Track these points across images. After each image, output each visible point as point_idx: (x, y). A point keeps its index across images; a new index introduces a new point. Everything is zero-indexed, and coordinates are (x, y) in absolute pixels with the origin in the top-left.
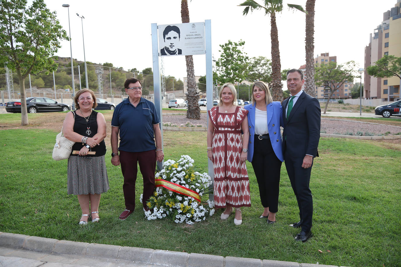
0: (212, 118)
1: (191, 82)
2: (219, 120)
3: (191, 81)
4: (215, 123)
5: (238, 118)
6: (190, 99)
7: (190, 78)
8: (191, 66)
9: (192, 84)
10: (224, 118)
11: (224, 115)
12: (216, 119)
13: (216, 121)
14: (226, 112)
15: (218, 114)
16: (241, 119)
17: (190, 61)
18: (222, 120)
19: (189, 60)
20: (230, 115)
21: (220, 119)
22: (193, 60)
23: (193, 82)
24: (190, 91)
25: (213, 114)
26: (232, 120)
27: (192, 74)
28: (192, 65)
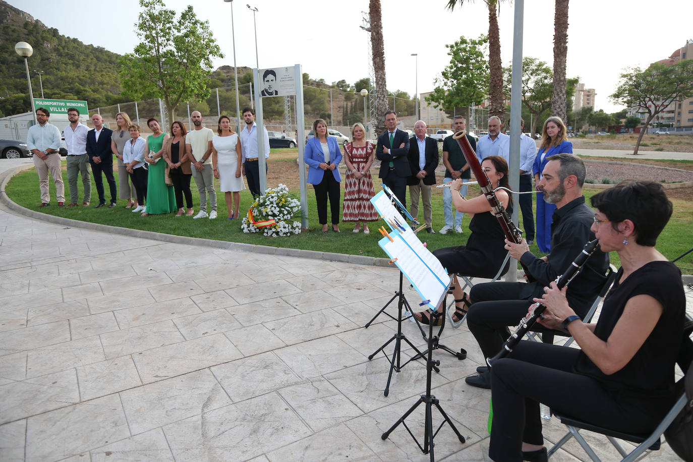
0: (348, 151)
1: (381, 108)
2: (353, 153)
3: (382, 106)
4: (350, 155)
5: (368, 151)
6: (380, 132)
7: (380, 102)
8: (381, 84)
9: (383, 110)
10: (357, 151)
11: (357, 149)
12: (351, 151)
13: (351, 154)
14: (359, 146)
15: (352, 148)
16: (370, 151)
17: (380, 78)
18: (356, 152)
19: (379, 76)
20: (362, 149)
21: (355, 152)
22: (384, 76)
23: (384, 108)
24: (380, 121)
25: (348, 148)
26: (365, 152)
27: (383, 96)
28: (383, 83)
